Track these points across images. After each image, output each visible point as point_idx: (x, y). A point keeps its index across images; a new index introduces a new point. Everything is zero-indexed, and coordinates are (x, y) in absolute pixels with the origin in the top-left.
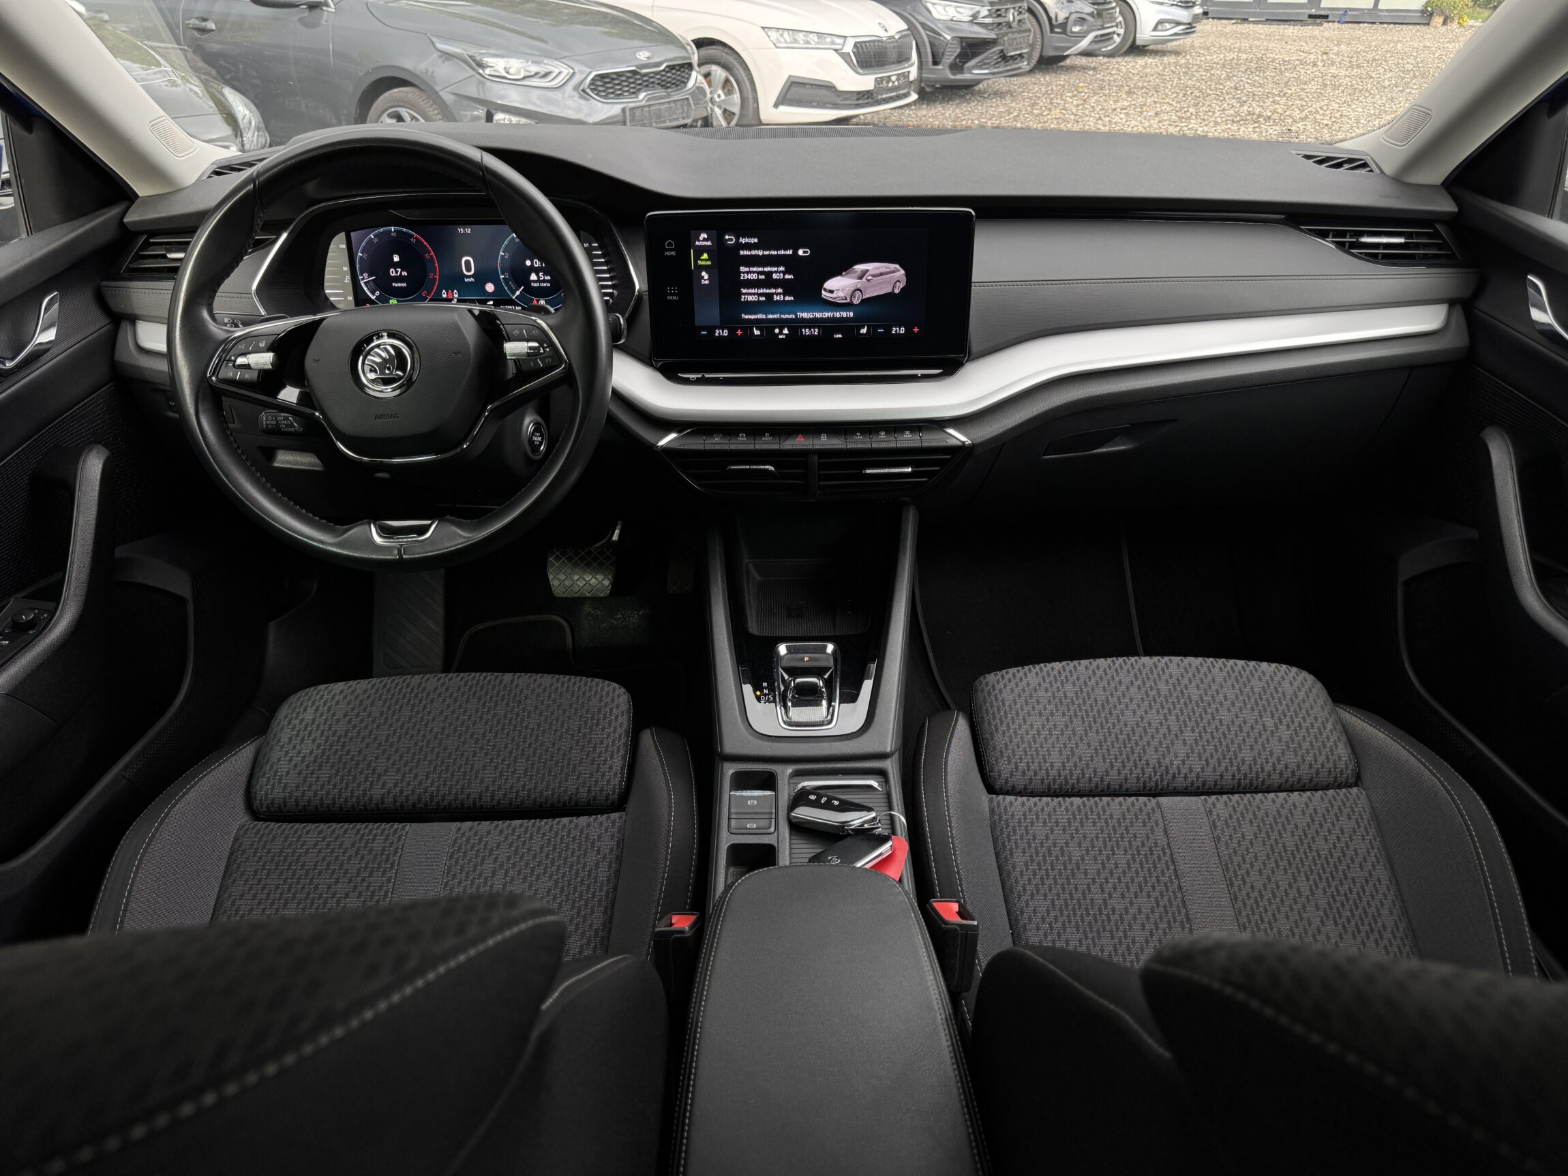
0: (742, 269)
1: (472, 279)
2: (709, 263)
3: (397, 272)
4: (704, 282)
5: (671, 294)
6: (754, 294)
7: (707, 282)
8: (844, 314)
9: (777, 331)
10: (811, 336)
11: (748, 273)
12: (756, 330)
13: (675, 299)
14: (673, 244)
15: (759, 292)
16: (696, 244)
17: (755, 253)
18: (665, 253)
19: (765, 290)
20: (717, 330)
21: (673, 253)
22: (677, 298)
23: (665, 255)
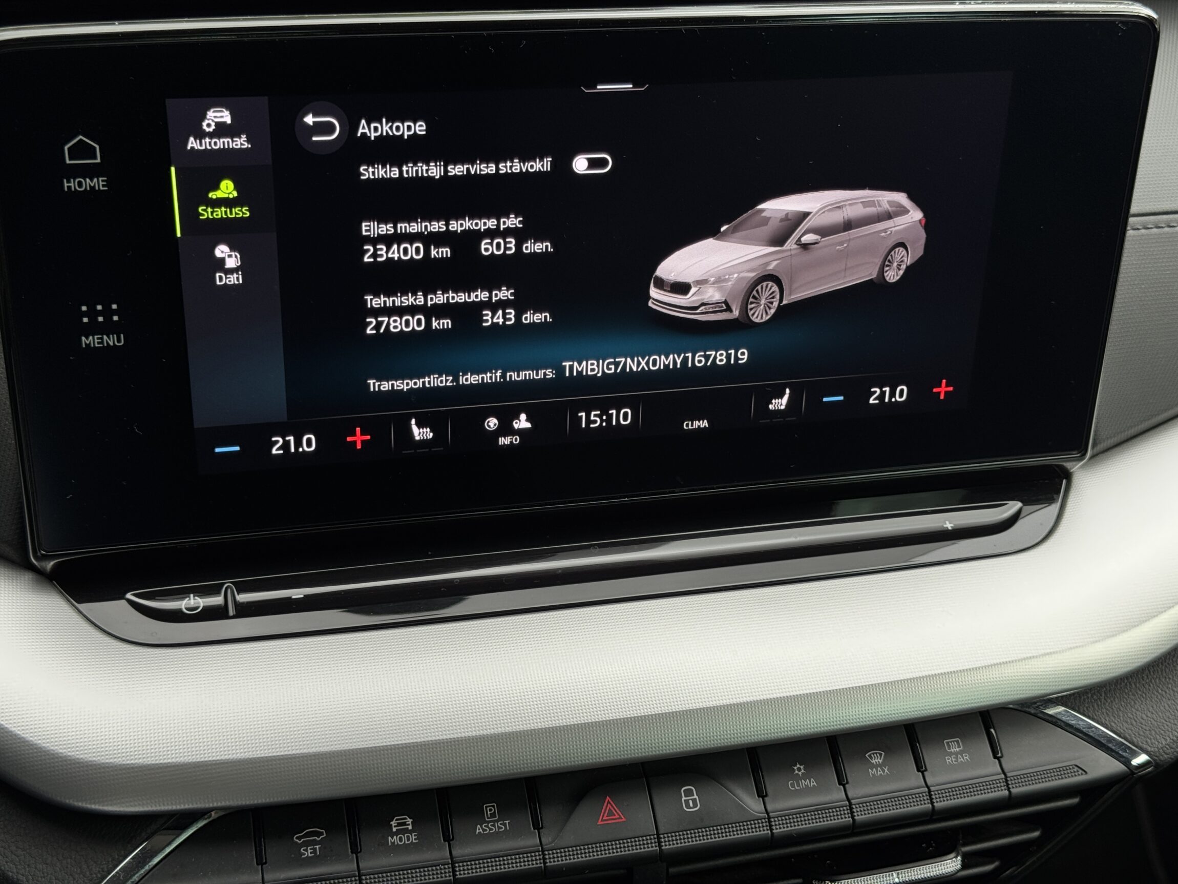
0: (369, 228)
2: (243, 212)
4: (221, 279)
5: (96, 329)
6: (412, 310)
7: (234, 279)
8: (721, 357)
9: (492, 423)
10: (611, 432)
11: (388, 241)
12: (419, 425)
13: (111, 344)
14: (95, 148)
15: (429, 303)
16: (189, 148)
17: (417, 171)
18: (66, 185)
19: (451, 294)
20: (276, 435)
21: (99, 183)
22: (119, 341)
23: (66, 189)
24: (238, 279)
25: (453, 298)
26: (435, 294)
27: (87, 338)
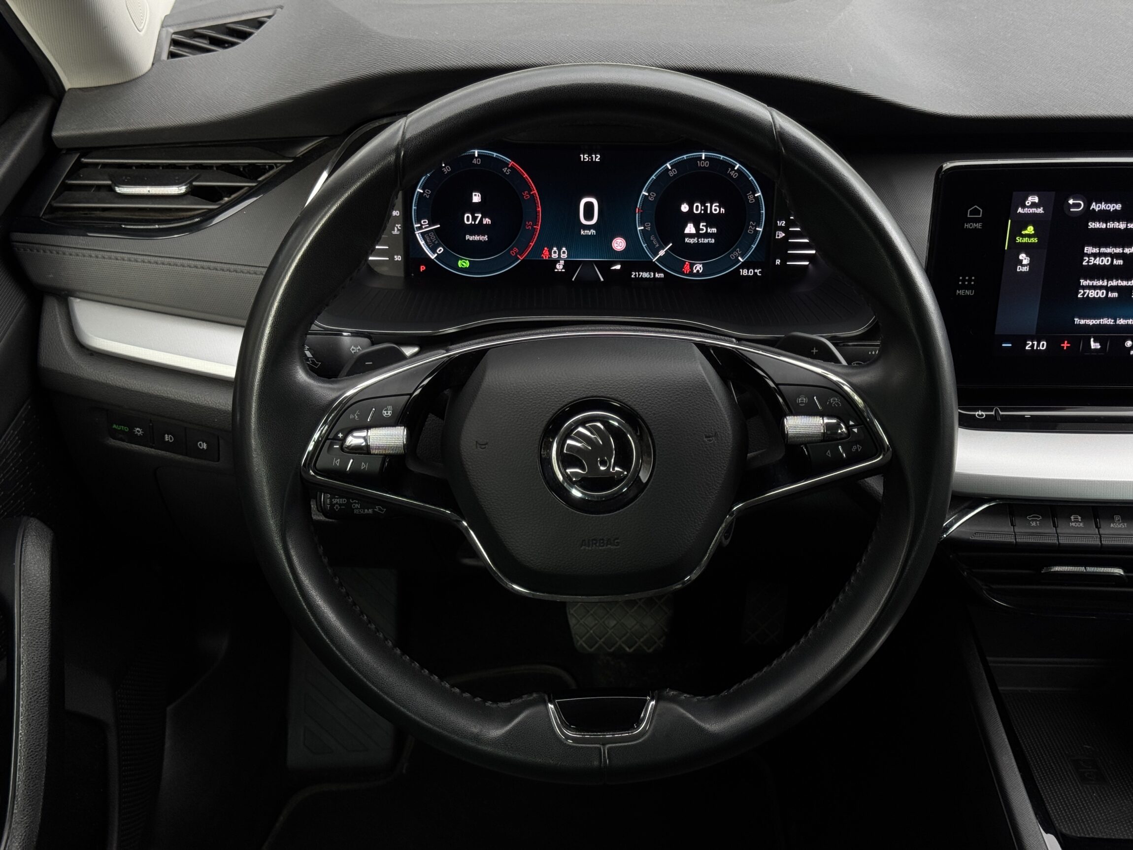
0: (1088, 250)
1: (593, 232)
2: (1034, 240)
3: (474, 218)
4: (1019, 269)
5: (963, 287)
6: (1101, 288)
7: (1026, 269)
9: (1129, 343)
11: (1095, 255)
12: (1095, 341)
13: (968, 294)
14: (980, 211)
15: (1109, 285)
16: (1018, 212)
17: (1114, 225)
18: (965, 225)
19: (1119, 281)
20: (1029, 341)
21: (979, 226)
22: (972, 293)
23: (965, 227)
24: (1027, 269)
25: (1120, 283)
26: (1112, 281)
27: (959, 291)
